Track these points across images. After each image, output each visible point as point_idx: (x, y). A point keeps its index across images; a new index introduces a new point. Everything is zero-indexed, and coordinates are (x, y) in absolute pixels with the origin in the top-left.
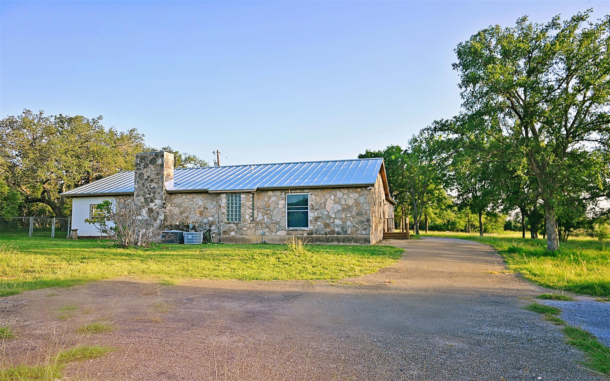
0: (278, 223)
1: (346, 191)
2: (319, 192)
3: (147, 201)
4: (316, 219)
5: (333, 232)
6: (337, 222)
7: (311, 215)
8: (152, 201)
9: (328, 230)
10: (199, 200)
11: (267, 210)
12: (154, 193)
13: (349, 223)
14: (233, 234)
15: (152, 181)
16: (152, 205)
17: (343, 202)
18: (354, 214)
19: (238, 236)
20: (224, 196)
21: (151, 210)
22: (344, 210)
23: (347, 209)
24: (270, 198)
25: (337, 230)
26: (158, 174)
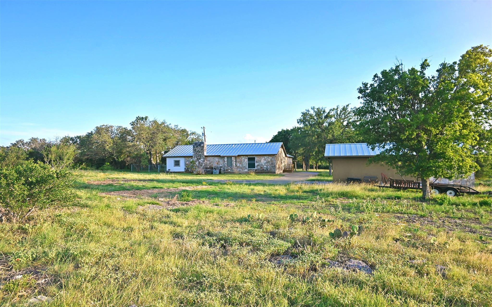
0: (245, 167)
1: (268, 156)
2: (259, 157)
3: (198, 160)
4: (258, 165)
5: (263, 170)
6: (265, 166)
7: (256, 164)
8: (200, 159)
9: (262, 169)
10: (217, 159)
11: (241, 162)
12: (201, 156)
13: (269, 167)
14: (229, 170)
15: (199, 152)
16: (200, 160)
17: (267, 160)
18: (270, 164)
19: (231, 171)
20: (226, 158)
21: (199, 162)
22: (267, 162)
23: (268, 162)
24: (242, 158)
25: (265, 169)
26: (202, 150)
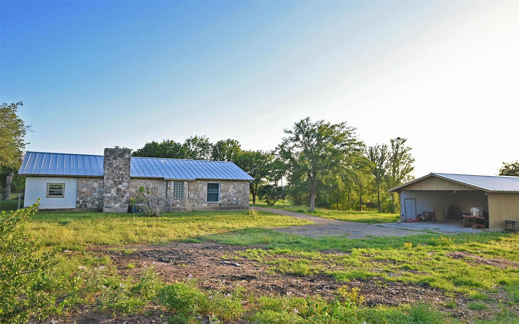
0: (203, 199)
1: (239, 183)
2: (226, 182)
3: (116, 184)
4: (224, 197)
5: (232, 204)
6: (234, 199)
7: (221, 195)
8: (120, 183)
9: (230, 203)
10: (151, 184)
11: (196, 192)
12: (122, 178)
13: (240, 199)
14: (178, 206)
15: (120, 169)
16: (120, 186)
17: (237, 188)
18: (242, 194)
19: (182, 207)
21: (119, 190)
22: (238, 192)
23: (239, 192)
24: (198, 184)
25: (234, 203)
26: (125, 165)
